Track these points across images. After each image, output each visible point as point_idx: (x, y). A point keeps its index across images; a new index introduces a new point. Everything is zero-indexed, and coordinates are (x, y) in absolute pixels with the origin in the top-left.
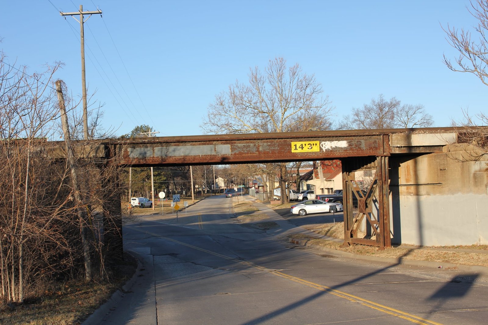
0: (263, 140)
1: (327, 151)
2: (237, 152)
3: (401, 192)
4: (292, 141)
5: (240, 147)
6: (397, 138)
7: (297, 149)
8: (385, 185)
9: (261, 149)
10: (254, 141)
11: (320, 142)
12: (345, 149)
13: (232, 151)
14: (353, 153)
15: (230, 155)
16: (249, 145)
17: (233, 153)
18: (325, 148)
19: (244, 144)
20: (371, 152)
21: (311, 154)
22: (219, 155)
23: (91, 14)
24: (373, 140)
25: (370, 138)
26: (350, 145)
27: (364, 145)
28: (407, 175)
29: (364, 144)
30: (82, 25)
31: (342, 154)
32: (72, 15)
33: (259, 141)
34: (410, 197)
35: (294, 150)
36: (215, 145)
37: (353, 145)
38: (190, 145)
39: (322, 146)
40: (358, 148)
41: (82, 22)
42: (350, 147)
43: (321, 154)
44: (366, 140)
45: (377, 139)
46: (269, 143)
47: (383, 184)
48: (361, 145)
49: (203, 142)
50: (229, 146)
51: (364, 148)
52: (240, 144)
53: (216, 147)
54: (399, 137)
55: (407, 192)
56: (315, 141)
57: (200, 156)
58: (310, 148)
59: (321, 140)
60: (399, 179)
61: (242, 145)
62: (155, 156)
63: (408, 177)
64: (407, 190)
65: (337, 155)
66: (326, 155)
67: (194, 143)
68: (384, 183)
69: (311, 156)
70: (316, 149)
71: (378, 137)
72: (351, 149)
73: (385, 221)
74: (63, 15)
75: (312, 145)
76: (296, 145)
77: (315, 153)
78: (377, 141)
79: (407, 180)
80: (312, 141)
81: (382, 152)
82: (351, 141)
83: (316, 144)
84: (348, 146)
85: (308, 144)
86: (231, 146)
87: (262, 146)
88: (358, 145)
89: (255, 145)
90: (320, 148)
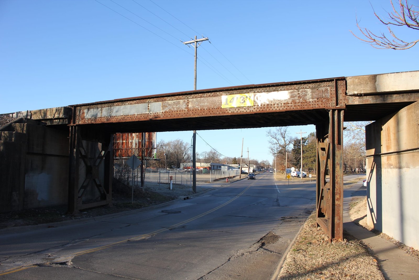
0: (193, 95)
1: (263, 105)
2: (167, 110)
3: (383, 164)
4: (221, 95)
5: (170, 104)
6: (353, 81)
7: (228, 104)
8: (338, 150)
9: (190, 106)
10: (184, 97)
11: (255, 94)
12: (286, 102)
13: (163, 109)
14: (295, 106)
15: (161, 114)
16: (179, 101)
17: (164, 111)
18: (260, 101)
19: (174, 101)
20: (320, 104)
21: (243, 110)
22: (151, 113)
23: (202, 41)
24: (323, 89)
25: (319, 85)
26: (292, 97)
27: (311, 96)
28: (388, 140)
29: (311, 94)
30: (195, 49)
31: (281, 109)
32: (191, 43)
33: (188, 96)
34: (390, 170)
35: (224, 105)
36: (148, 102)
37: (296, 96)
38: (128, 104)
39: (257, 99)
40: (302, 100)
41: (196, 47)
42: (292, 99)
43: (255, 109)
44: (312, 88)
45: (329, 86)
46: (198, 99)
47: (336, 149)
48: (306, 95)
49: (138, 101)
50: (160, 103)
51: (311, 100)
52: (170, 101)
53: (149, 105)
54: (357, 80)
55: (388, 163)
56: (248, 93)
57: (135, 115)
58: (243, 101)
59: (256, 91)
60: (381, 147)
61: (172, 102)
62: (102, 117)
63: (388, 143)
64: (387, 161)
65: (274, 109)
66: (261, 110)
67: (131, 102)
68: (338, 148)
69: (243, 111)
70: (249, 103)
71: (330, 83)
72: (294, 102)
73: (336, 202)
74: (186, 44)
75: (245, 98)
76: (227, 99)
77: (249, 107)
78: (329, 89)
79: (388, 147)
80: (245, 93)
81: (335, 104)
82: (294, 92)
83: (250, 97)
84: (289, 97)
85: (240, 98)
86: (163, 103)
87: (192, 101)
88: (303, 96)
89: (184, 102)
90: (254, 101)
